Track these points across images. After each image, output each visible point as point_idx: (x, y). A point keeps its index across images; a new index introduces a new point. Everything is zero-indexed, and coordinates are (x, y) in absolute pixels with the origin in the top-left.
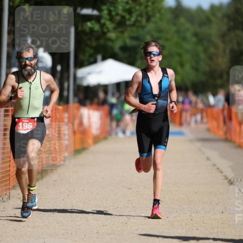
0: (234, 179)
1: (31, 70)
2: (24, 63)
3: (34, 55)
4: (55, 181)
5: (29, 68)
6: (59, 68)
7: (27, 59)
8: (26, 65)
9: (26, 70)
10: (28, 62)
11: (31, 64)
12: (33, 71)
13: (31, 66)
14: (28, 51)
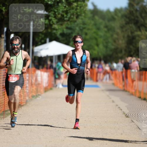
0: (129, 114)
3: (19, 43)
11: (17, 47)
12: (18, 50)
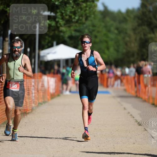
1: (18, 54)
2: (14, 50)
3: (21, 45)
4: (26, 123)
5: (17, 53)
6: (29, 50)
7: (16, 47)
8: (15, 51)
9: (15, 54)
10: (17, 49)
11: (19, 50)
12: (19, 54)
13: (18, 51)
14: (18, 42)
